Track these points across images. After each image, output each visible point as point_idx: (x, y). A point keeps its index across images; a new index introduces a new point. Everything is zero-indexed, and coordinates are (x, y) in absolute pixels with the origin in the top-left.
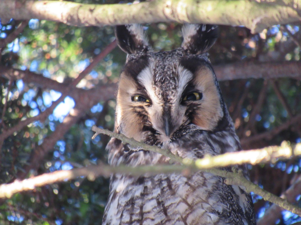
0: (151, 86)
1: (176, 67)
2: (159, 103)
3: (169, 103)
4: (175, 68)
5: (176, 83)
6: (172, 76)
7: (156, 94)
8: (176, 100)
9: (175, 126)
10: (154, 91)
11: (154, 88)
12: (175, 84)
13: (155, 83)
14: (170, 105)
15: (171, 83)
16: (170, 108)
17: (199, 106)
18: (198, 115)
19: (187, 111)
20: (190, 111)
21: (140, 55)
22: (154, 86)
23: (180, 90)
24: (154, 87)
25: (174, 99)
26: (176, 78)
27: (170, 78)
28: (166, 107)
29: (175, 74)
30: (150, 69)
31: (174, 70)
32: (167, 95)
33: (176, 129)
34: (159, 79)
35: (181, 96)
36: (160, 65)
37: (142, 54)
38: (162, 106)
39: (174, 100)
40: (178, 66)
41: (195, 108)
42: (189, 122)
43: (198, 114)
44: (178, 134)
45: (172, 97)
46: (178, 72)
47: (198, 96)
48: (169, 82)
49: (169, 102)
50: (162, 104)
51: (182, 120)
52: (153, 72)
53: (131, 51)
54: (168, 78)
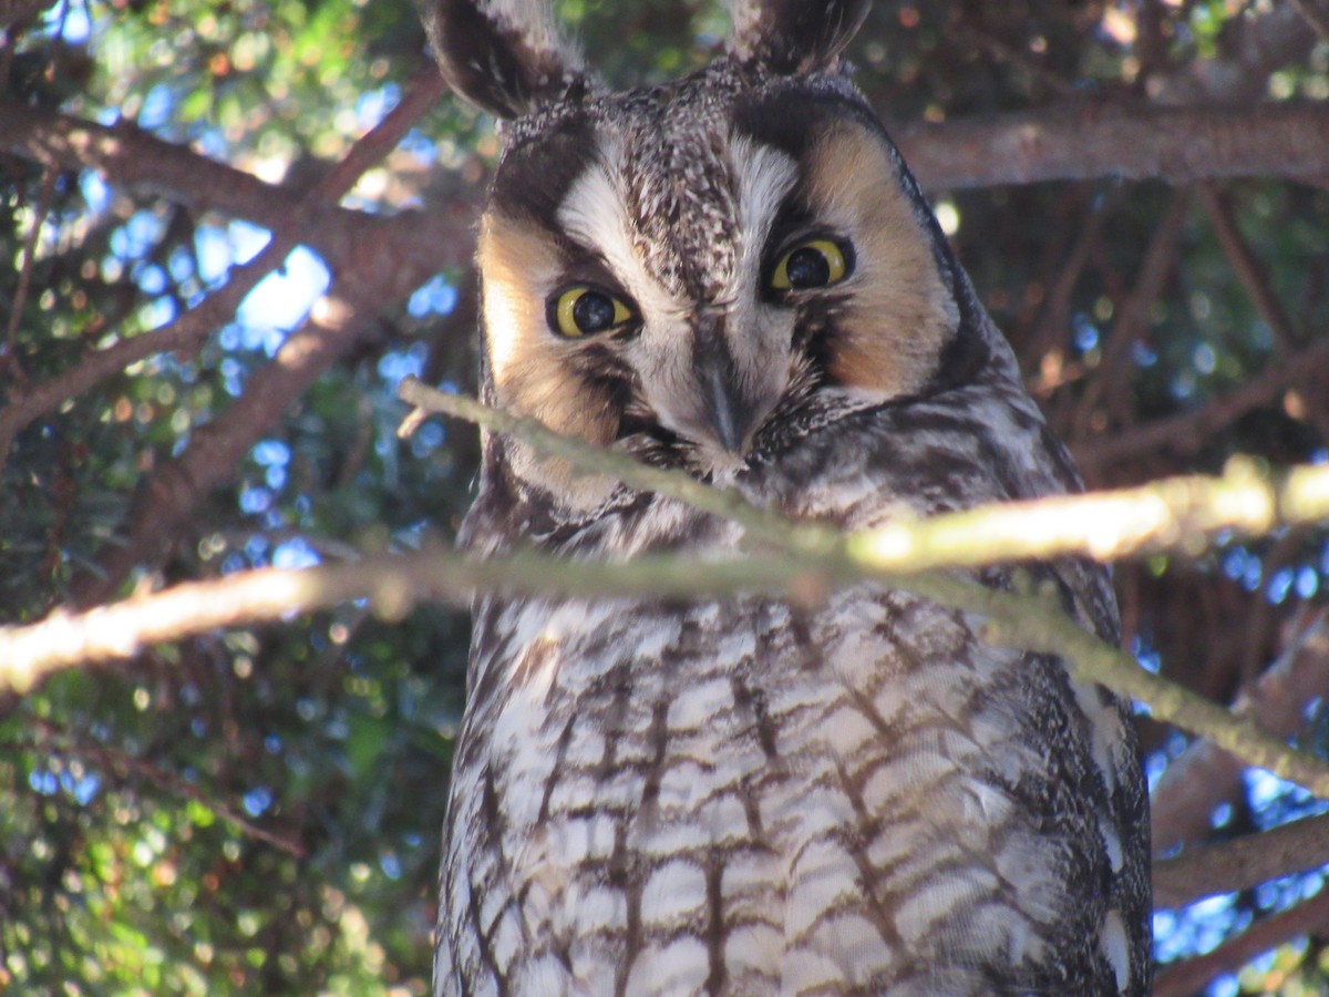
0: (626, 238)
1: (717, 145)
2: (670, 312)
3: (714, 302)
4: (717, 151)
5: (724, 209)
6: (706, 185)
7: (651, 273)
8: (741, 287)
9: (757, 403)
10: (643, 261)
11: (640, 248)
12: (723, 216)
13: (641, 223)
14: (721, 312)
15: (708, 217)
16: (720, 322)
17: (849, 303)
18: (852, 340)
19: (799, 332)
20: (814, 327)
21: (554, 115)
22: (637, 238)
23: (750, 240)
24: (639, 243)
25: (732, 282)
26: (725, 193)
27: (701, 194)
28: (705, 327)
29: (719, 176)
30: (607, 173)
31: (713, 158)
32: (701, 271)
33: (764, 414)
34: (655, 203)
35: (758, 265)
36: (648, 147)
37: (564, 112)
38: (688, 320)
39: (731, 284)
40: (725, 140)
41: (832, 311)
42: (813, 379)
43: (847, 333)
44: (775, 434)
45: (719, 276)
46: (730, 167)
47: (835, 261)
48: (699, 215)
49: (712, 298)
50: (681, 315)
51: (783, 369)
52: (623, 181)
53: (513, 107)
54: (693, 196)
